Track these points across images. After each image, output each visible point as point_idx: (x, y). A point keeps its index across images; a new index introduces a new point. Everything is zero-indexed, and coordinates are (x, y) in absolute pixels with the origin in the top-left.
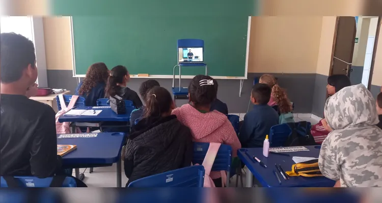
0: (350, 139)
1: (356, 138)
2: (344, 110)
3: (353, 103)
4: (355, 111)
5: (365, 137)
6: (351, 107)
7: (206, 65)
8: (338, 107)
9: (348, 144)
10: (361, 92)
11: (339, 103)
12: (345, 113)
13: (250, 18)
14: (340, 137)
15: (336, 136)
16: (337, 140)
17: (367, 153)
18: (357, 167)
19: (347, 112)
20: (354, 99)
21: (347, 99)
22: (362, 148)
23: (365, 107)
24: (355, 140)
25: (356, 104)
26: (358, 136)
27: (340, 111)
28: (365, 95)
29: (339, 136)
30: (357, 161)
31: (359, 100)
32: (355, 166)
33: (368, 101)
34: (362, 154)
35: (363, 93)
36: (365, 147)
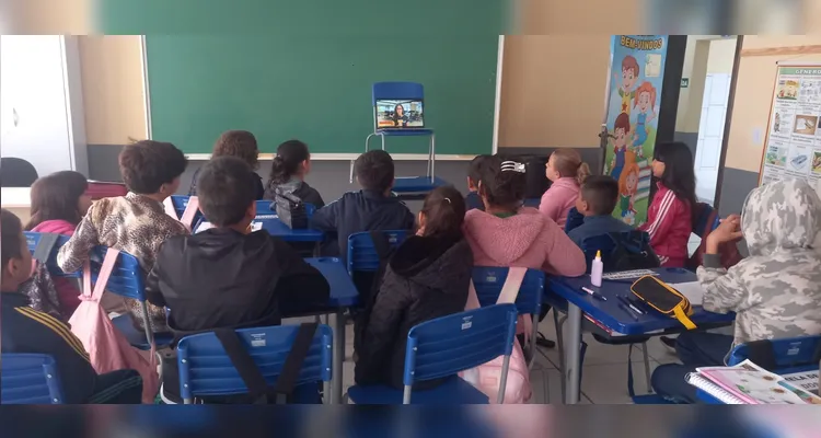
0: (777, 276)
1: (788, 275)
2: (766, 223)
3: (781, 213)
4: (782, 227)
5: (803, 276)
6: (778, 220)
7: (430, 132)
8: (758, 215)
9: (773, 283)
10: (797, 197)
11: (761, 209)
12: (766, 227)
13: (502, 38)
14: (762, 271)
15: (756, 268)
16: (755, 275)
17: (801, 300)
18: (780, 317)
19: (769, 226)
20: (784, 208)
21: (774, 205)
22: (794, 291)
23: (798, 221)
24: (785, 278)
25: (786, 215)
26: (792, 273)
27: (759, 223)
28: (803, 202)
29: (761, 269)
30: (783, 309)
31: (791, 210)
32: (777, 315)
33: (806, 212)
34: (792, 301)
35: (800, 198)
36: (800, 291)
